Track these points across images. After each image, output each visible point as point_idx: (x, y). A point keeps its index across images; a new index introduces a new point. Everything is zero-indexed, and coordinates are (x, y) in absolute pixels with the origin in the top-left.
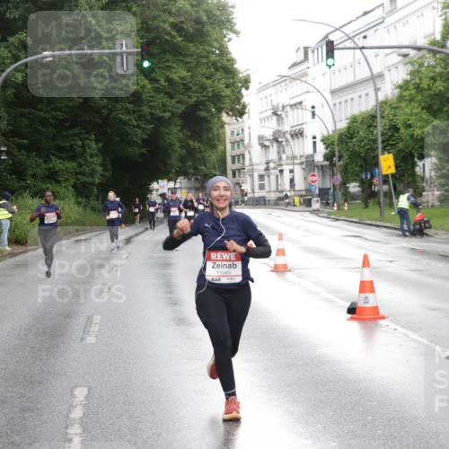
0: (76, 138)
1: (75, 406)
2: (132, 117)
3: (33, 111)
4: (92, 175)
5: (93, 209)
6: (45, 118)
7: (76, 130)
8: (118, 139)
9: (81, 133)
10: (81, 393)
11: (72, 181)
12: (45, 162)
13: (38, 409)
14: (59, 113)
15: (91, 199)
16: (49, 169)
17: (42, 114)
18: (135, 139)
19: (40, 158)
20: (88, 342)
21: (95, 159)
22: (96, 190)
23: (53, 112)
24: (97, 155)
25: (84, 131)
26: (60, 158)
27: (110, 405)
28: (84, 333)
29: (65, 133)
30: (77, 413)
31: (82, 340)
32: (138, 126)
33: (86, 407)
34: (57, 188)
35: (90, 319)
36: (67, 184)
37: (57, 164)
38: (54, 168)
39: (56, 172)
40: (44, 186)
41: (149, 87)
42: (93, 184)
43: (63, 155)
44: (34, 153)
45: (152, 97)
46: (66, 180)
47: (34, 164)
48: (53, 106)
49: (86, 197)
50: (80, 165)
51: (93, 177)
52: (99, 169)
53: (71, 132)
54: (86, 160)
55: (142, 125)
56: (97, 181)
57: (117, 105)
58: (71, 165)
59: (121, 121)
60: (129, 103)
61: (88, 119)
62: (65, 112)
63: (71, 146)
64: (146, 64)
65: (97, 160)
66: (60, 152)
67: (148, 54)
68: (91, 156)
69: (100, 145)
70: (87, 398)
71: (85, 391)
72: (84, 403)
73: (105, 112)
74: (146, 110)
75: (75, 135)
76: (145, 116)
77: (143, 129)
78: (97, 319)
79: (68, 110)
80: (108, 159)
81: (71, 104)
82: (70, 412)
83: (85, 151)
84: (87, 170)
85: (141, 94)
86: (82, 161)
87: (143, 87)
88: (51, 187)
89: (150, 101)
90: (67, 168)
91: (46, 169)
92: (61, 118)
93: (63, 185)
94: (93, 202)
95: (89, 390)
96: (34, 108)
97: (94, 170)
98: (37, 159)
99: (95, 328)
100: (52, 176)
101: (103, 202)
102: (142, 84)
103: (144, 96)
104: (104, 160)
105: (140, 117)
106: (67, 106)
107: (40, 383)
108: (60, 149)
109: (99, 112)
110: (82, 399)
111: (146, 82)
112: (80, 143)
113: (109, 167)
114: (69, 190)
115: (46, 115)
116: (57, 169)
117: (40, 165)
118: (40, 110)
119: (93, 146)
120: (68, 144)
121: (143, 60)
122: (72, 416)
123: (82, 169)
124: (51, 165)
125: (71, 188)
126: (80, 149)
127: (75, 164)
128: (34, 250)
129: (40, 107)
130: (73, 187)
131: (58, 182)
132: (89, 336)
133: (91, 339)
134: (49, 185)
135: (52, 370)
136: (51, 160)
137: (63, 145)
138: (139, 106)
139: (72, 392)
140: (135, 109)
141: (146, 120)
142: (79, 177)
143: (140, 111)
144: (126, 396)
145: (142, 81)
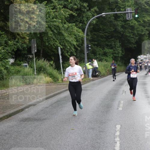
0: (113, 42)
1: (117, 131)
2: (131, 34)
3: (98, 33)
4: (118, 54)
5: (119, 65)
6: (102, 35)
7: (113, 39)
8: (127, 42)
9: (114, 40)
10: (118, 127)
11: (112, 56)
12: (102, 50)
13: (104, 132)
14: (107, 34)
15: (118, 62)
16: (104, 52)
17: (101, 34)
18: (132, 42)
19: (101, 48)
20: (120, 110)
21: (119, 48)
22: (119, 59)
23: (105, 34)
24: (119, 47)
25: (115, 39)
26: (107, 48)
27: (129, 131)
28: (118, 106)
29: (109, 40)
30: (118, 133)
31: (117, 109)
32: (133, 38)
33: (120, 131)
34: (107, 58)
35: (119, 102)
36: (110, 57)
37: (107, 50)
38: (106, 51)
39: (106, 53)
40: (102, 58)
41: (137, 24)
42: (118, 57)
43: (108, 47)
44: (99, 47)
45: (138, 27)
46: (110, 55)
47: (99, 50)
48: (105, 31)
49: (116, 61)
50: (114, 50)
51: (119, 54)
52: (121, 52)
53: (111, 40)
54: (116, 49)
55: (134, 37)
56: (120, 56)
57: (126, 30)
58: (111, 50)
59: (127, 36)
60: (130, 29)
61: (116, 35)
62: (109, 33)
63: (111, 44)
64: (136, 16)
65: (120, 49)
66: (107, 46)
67: (137, 12)
68: (118, 47)
69: (120, 43)
70: (121, 128)
71: (119, 126)
72: (120, 130)
73: (122, 33)
74: (136, 32)
75: (112, 41)
76: (135, 34)
77: (135, 38)
78: (122, 102)
79: (109, 32)
80: (123, 48)
81: (111, 31)
82: (115, 133)
83: (115, 46)
84: (117, 52)
85: (134, 27)
86: (115, 49)
87: (135, 24)
88: (105, 58)
89: (137, 29)
90: (110, 51)
91: (103, 52)
92: (107, 35)
93: (109, 57)
94: (119, 63)
95: (121, 126)
96: (98, 32)
97: (119, 52)
98: (100, 49)
99: (121, 105)
100: (105, 54)
101: (122, 63)
102: (134, 23)
103: (135, 27)
104: (122, 49)
105: (134, 34)
106: (109, 31)
107: (105, 123)
108: (107, 45)
109: (120, 33)
110: (119, 129)
111: (136, 22)
112: (114, 43)
113: (124, 51)
114: (110, 59)
115: (103, 34)
116: (107, 52)
117: (101, 51)
118: (101, 33)
119: (118, 44)
120: (110, 44)
121: (135, 14)
122: (116, 134)
123: (115, 52)
124: (105, 51)
125: (111, 58)
126: (114, 45)
127: (112, 50)
128: (100, 79)
129: (100, 32)
130: (112, 58)
131: (107, 56)
132: (120, 108)
133: (120, 109)
134: (104, 57)
135: (108, 119)
136: (105, 49)
137: (108, 44)
138: (134, 31)
139: (115, 126)
140: (132, 31)
141: (136, 35)
142: (114, 54)
143: (134, 32)
144: (134, 128)
145: (134, 22)
